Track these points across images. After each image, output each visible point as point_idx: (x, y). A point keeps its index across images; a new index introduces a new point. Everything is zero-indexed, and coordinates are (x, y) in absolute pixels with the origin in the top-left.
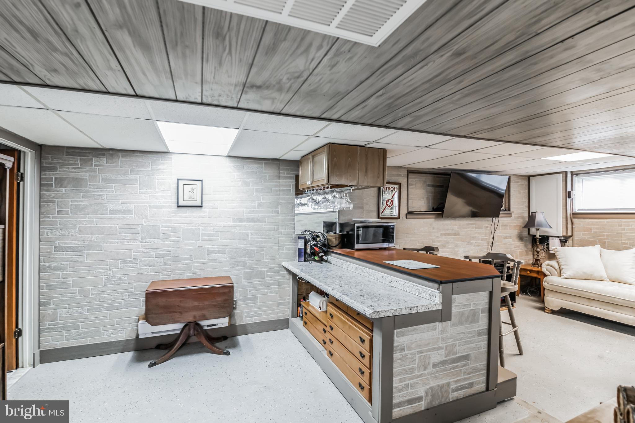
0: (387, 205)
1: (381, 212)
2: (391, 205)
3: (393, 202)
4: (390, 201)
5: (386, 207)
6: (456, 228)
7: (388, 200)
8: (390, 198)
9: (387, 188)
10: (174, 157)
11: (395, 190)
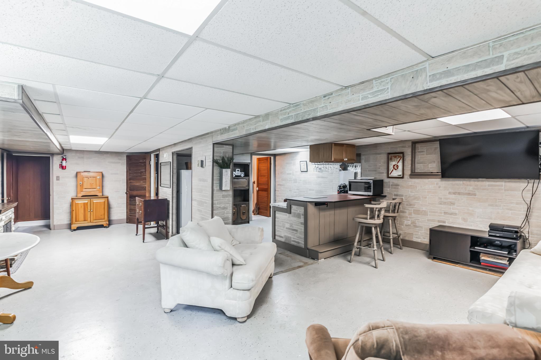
0: (394, 168)
1: (390, 173)
2: (396, 168)
3: (398, 167)
4: (396, 166)
5: (393, 170)
6: (471, 188)
7: (394, 165)
8: (396, 164)
9: (394, 157)
10: (300, 153)
11: (400, 158)
